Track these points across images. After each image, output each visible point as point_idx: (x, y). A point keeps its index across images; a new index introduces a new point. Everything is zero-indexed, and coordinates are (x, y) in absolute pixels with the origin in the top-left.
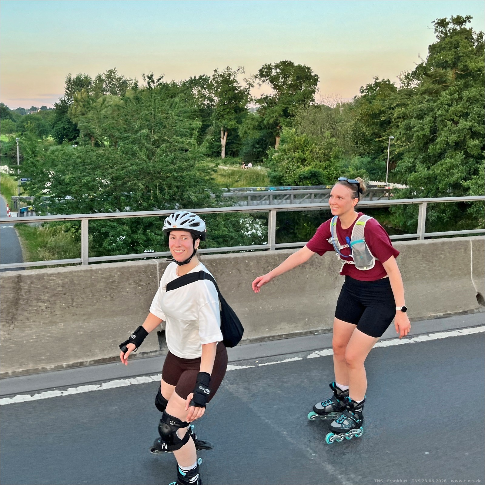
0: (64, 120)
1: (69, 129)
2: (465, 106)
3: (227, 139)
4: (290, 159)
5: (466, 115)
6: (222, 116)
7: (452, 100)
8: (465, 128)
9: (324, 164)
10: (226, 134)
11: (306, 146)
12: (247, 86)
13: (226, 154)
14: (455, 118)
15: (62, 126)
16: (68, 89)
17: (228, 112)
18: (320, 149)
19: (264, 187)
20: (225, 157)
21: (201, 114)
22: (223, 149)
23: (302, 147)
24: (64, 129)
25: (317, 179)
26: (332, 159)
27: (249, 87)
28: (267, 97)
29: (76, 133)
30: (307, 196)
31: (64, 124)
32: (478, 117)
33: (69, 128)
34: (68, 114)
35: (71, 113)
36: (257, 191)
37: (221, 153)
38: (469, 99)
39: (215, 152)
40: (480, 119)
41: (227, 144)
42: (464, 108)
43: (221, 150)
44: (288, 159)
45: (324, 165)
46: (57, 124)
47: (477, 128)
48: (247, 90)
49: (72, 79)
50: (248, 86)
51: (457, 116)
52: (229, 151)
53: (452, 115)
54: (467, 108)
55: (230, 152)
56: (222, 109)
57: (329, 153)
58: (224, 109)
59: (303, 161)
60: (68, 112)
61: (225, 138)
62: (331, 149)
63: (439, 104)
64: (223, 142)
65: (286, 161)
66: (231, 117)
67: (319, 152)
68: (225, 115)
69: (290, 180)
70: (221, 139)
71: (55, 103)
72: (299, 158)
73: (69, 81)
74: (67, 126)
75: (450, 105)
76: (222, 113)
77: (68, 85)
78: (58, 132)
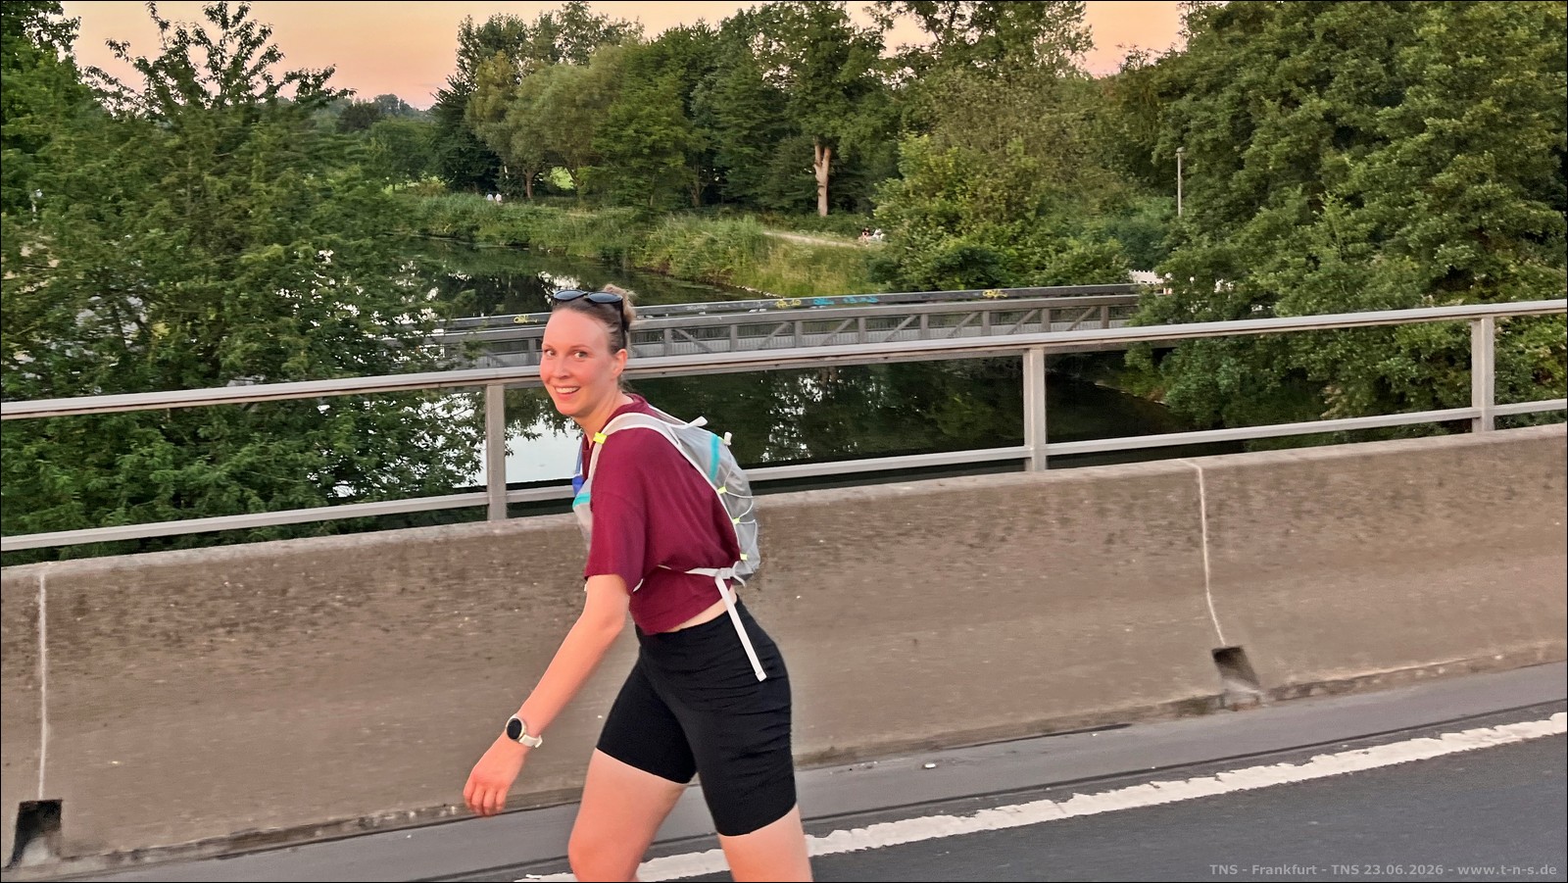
0: (459, 131)
1: (471, 154)
2: (1322, 55)
3: (830, 166)
4: (916, 218)
5: (1322, 82)
6: (812, 106)
7: (1286, 38)
8: (1312, 118)
9: (1009, 230)
10: (827, 153)
11: (960, 181)
12: (875, 25)
13: (831, 205)
14: (1295, 88)
15: (456, 146)
16: (465, 52)
17: (828, 97)
18: (994, 190)
19: (798, 299)
20: (829, 213)
21: (764, 102)
22: (823, 192)
23: (951, 184)
24: (461, 154)
25: (983, 271)
26: (1030, 215)
27: (882, 30)
28: (915, 53)
29: (491, 163)
30: (908, 320)
31: (460, 142)
32: (1358, 84)
33: (472, 151)
34: (467, 117)
35: (473, 115)
36: (776, 308)
37: (817, 202)
38: (1330, 35)
39: (802, 201)
40: (1363, 88)
41: (831, 179)
42: (1318, 60)
43: (816, 195)
44: (910, 217)
45: (1009, 232)
46: (443, 142)
47: (1349, 117)
48: (876, 35)
49: (474, 29)
50: (877, 27)
51: (1299, 85)
52: (839, 196)
53: (1286, 83)
54: (1327, 60)
55: (841, 200)
56: (810, 86)
57: (1023, 198)
58: (815, 89)
59: (951, 222)
60: (467, 112)
61: (825, 163)
62: (1028, 186)
63: (1253, 51)
64: (822, 174)
65: (907, 223)
66: (834, 108)
67: (992, 197)
68: (818, 102)
69: (915, 274)
70: (815, 166)
71: (437, 91)
72: (943, 214)
73: (468, 33)
74: (468, 146)
75: (1283, 55)
76: (810, 98)
77: (464, 43)
78: (445, 163)
